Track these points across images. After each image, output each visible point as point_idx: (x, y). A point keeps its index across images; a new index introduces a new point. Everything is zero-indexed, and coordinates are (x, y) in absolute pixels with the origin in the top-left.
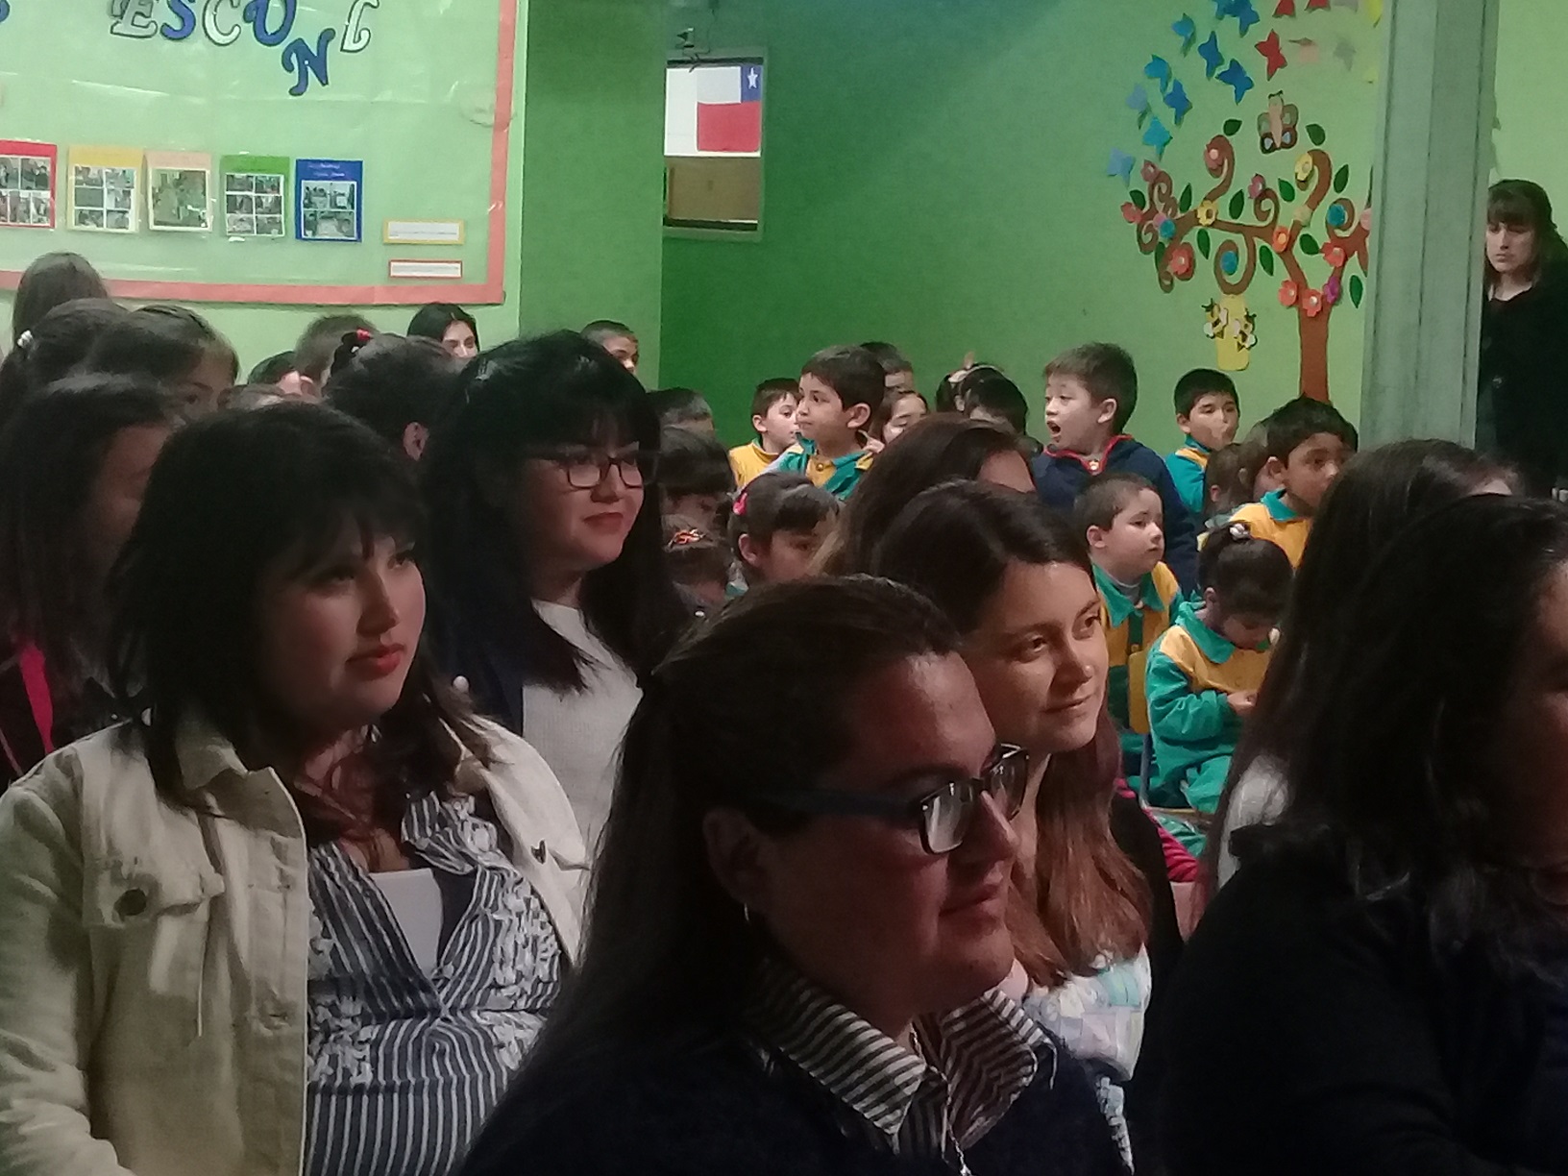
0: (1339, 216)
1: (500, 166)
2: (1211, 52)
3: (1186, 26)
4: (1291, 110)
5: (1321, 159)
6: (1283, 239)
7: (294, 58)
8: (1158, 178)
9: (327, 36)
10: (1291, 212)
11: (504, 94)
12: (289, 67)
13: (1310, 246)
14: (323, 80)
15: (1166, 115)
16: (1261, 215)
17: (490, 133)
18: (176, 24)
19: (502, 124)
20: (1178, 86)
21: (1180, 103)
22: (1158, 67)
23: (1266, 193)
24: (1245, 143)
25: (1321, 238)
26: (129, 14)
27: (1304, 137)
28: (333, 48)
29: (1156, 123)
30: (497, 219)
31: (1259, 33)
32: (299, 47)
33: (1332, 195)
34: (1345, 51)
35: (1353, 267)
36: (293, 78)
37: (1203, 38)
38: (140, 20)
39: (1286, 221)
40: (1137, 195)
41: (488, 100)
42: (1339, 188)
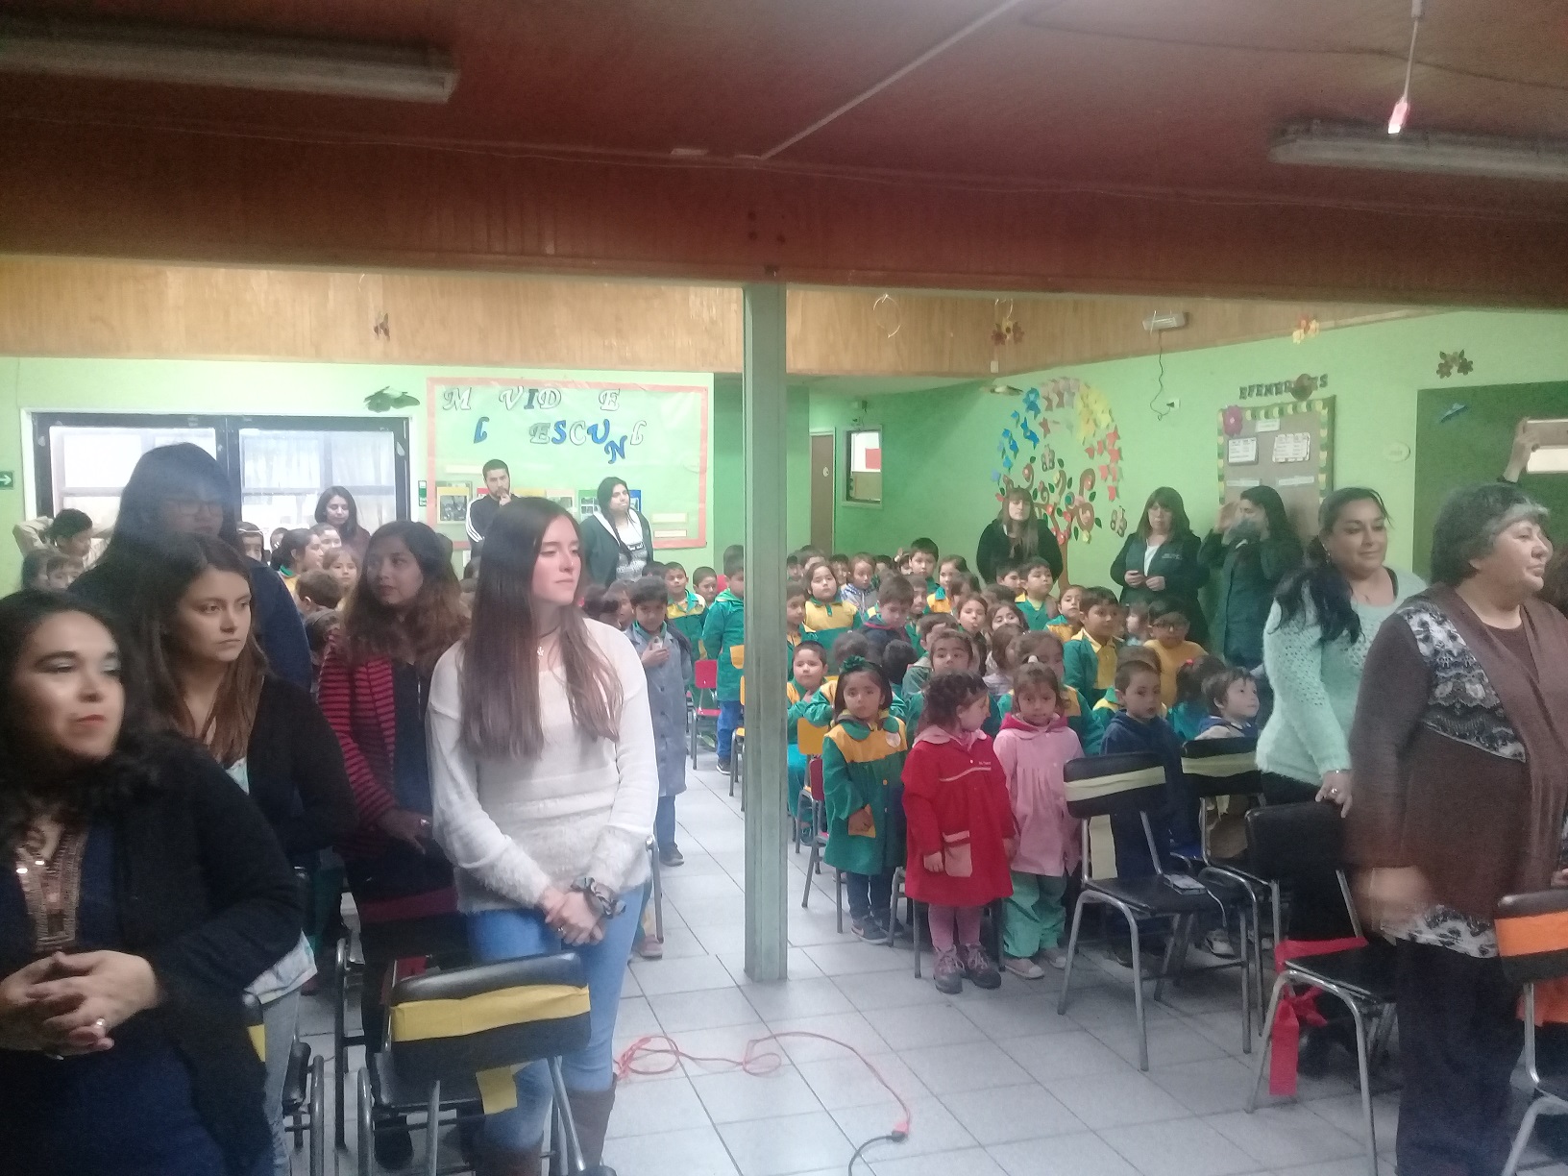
0: (1069, 500)
1: (703, 489)
2: (1024, 426)
3: (1016, 415)
4: (1052, 452)
5: (1062, 474)
6: (1051, 510)
7: (610, 449)
8: (1009, 482)
9: (624, 439)
10: (1054, 498)
11: (704, 460)
12: (607, 451)
13: (1060, 512)
14: (623, 456)
15: (1010, 453)
16: (1043, 499)
17: (698, 476)
18: (558, 437)
19: (703, 471)
20: (1014, 442)
21: (1014, 447)
22: (1006, 433)
23: (1044, 489)
24: (1037, 466)
25: (1064, 509)
26: (538, 434)
27: (1057, 464)
28: (627, 444)
29: (1007, 458)
30: (702, 512)
31: (1040, 418)
32: (612, 443)
33: (1067, 490)
34: (1070, 427)
35: (1075, 523)
36: (610, 457)
37: (1022, 421)
38: (543, 436)
39: (1051, 502)
40: (1002, 490)
41: (697, 461)
42: (1069, 487)
